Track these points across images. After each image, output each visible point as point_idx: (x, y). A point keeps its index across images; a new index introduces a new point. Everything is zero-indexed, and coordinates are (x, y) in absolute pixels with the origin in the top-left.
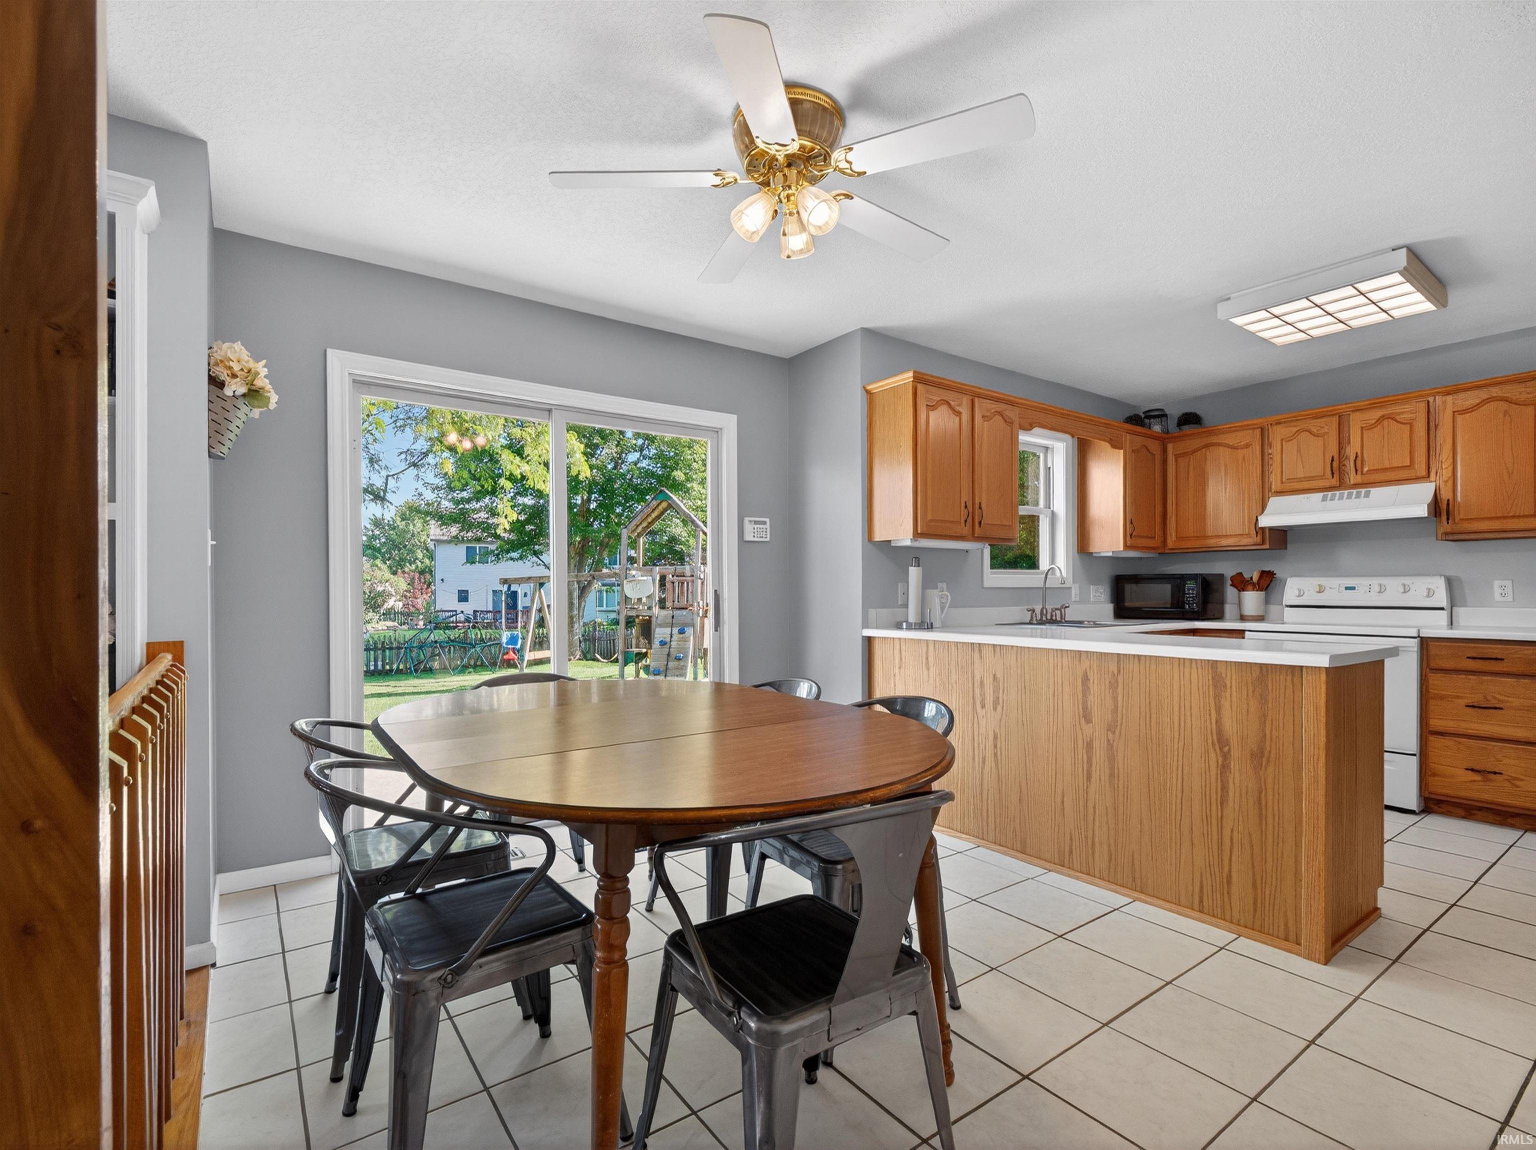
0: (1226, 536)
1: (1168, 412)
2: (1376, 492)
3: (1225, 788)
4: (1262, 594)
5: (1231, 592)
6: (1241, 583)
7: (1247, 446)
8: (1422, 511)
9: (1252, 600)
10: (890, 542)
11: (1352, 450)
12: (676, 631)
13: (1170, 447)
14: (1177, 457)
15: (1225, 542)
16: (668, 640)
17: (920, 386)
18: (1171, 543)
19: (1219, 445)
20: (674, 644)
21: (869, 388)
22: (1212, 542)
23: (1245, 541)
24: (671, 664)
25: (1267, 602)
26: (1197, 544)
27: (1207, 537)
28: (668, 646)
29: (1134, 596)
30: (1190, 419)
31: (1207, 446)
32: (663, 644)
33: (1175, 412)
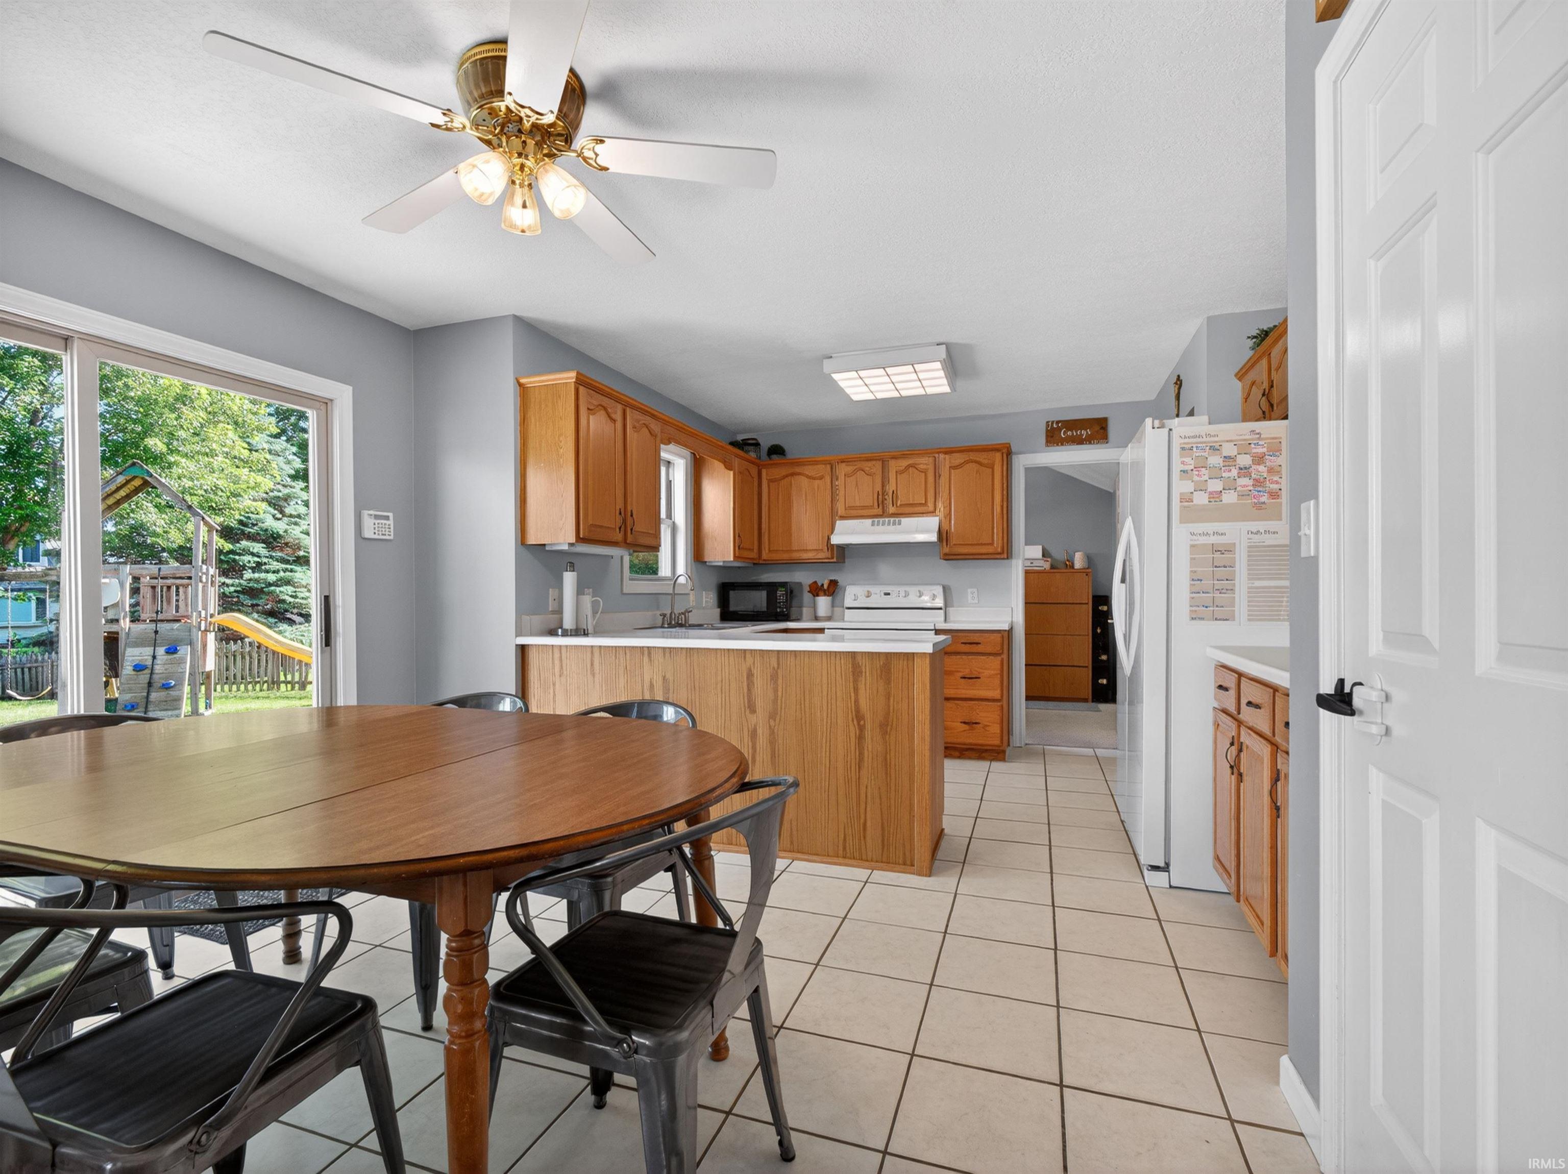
0: (806, 551)
1: (760, 441)
2: (905, 521)
3: (861, 754)
4: (829, 599)
5: (807, 597)
6: (816, 590)
7: (821, 478)
8: (933, 537)
9: (823, 603)
10: (544, 545)
11: (891, 487)
12: (161, 651)
13: (764, 472)
14: (770, 481)
15: (805, 556)
16: (149, 663)
17: (581, 389)
18: (765, 555)
19: (799, 474)
20: (158, 668)
21: (522, 381)
22: (796, 555)
23: (821, 555)
24: (154, 696)
25: (833, 605)
26: (785, 556)
27: (791, 551)
28: (148, 671)
29: (740, 601)
30: (777, 450)
31: (793, 474)
32: (139, 668)
33: (765, 444)
